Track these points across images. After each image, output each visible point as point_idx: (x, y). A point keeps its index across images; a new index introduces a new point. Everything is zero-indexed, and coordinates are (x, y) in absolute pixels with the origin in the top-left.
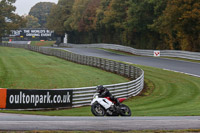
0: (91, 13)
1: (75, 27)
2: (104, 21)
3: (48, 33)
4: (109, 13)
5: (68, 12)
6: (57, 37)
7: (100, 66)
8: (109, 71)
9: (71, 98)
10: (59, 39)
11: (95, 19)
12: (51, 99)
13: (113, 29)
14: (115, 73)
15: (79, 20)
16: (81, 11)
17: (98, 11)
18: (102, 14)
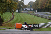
0: (43, 4)
1: (39, 8)
2: (47, 6)
3: (33, 9)
4: (48, 4)
5: (38, 4)
6: (35, 10)
7: (46, 18)
8: (48, 19)
9: (38, 26)
10: (35, 11)
11: (45, 6)
12: (33, 26)
13: (49, 8)
14: (50, 20)
15: (40, 6)
16: (41, 4)
17: (45, 4)
18: (46, 5)
